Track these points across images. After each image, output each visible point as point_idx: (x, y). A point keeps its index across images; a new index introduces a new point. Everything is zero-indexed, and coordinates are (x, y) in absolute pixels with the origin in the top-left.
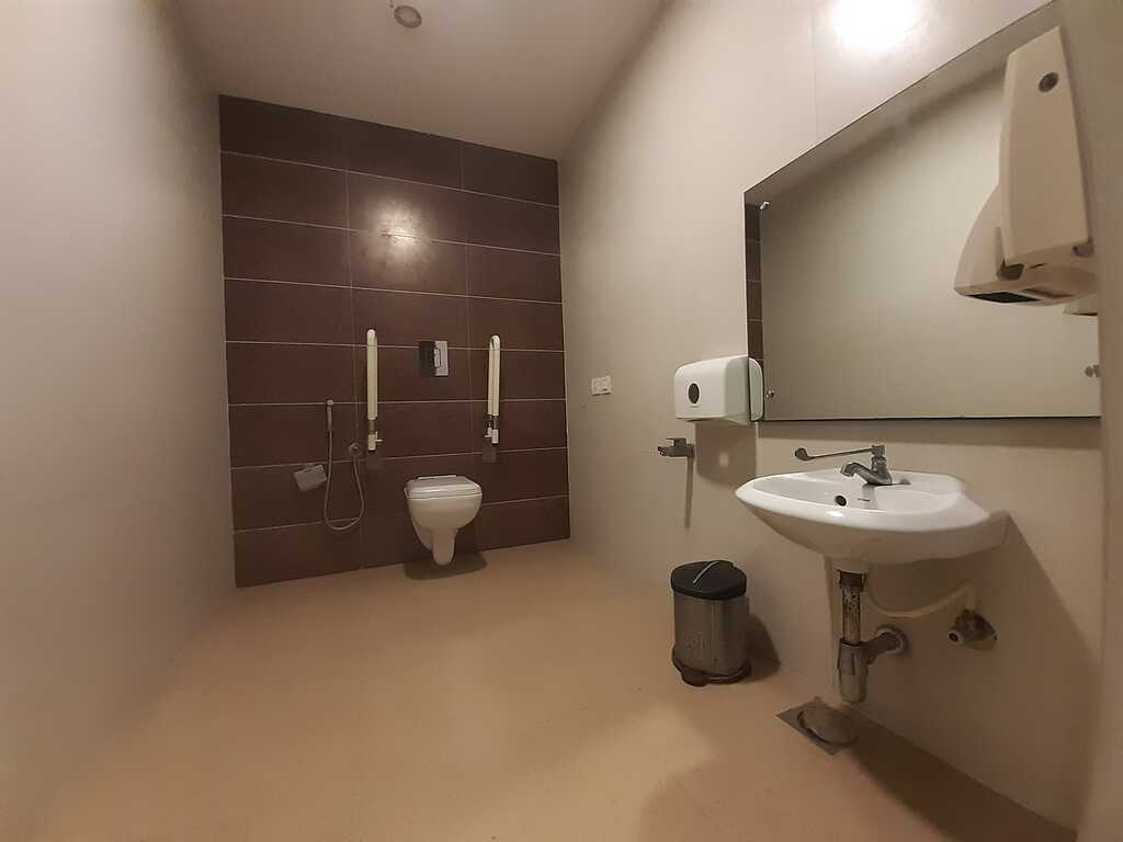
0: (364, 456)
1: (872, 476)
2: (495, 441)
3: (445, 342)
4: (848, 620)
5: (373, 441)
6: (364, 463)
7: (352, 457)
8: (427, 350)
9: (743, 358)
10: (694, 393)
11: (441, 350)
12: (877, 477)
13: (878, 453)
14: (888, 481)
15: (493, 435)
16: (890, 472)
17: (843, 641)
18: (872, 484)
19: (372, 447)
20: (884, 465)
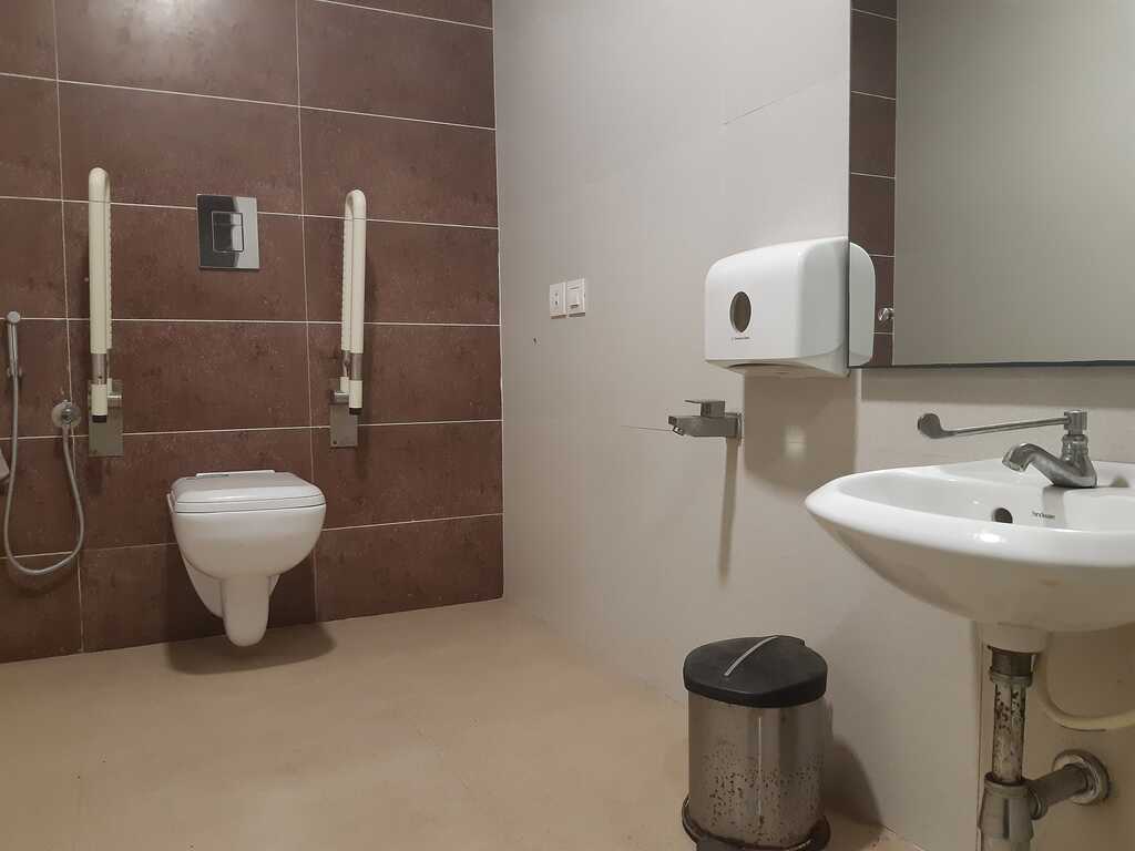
0: (84, 428)
1: (1061, 472)
2: (356, 403)
3: (254, 200)
4: (1002, 740)
5: (102, 397)
6: (86, 443)
7: (60, 431)
8: (215, 215)
9: (839, 243)
10: (741, 311)
11: (246, 213)
12: (1071, 473)
13: (1074, 427)
14: (1089, 481)
15: (352, 390)
16: (1095, 464)
17: (991, 777)
18: (1061, 485)
19: (99, 408)
20: (1084, 450)
